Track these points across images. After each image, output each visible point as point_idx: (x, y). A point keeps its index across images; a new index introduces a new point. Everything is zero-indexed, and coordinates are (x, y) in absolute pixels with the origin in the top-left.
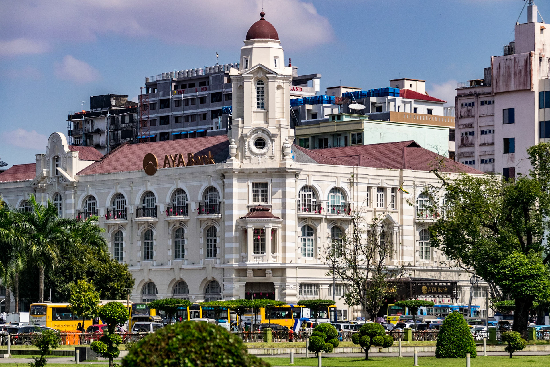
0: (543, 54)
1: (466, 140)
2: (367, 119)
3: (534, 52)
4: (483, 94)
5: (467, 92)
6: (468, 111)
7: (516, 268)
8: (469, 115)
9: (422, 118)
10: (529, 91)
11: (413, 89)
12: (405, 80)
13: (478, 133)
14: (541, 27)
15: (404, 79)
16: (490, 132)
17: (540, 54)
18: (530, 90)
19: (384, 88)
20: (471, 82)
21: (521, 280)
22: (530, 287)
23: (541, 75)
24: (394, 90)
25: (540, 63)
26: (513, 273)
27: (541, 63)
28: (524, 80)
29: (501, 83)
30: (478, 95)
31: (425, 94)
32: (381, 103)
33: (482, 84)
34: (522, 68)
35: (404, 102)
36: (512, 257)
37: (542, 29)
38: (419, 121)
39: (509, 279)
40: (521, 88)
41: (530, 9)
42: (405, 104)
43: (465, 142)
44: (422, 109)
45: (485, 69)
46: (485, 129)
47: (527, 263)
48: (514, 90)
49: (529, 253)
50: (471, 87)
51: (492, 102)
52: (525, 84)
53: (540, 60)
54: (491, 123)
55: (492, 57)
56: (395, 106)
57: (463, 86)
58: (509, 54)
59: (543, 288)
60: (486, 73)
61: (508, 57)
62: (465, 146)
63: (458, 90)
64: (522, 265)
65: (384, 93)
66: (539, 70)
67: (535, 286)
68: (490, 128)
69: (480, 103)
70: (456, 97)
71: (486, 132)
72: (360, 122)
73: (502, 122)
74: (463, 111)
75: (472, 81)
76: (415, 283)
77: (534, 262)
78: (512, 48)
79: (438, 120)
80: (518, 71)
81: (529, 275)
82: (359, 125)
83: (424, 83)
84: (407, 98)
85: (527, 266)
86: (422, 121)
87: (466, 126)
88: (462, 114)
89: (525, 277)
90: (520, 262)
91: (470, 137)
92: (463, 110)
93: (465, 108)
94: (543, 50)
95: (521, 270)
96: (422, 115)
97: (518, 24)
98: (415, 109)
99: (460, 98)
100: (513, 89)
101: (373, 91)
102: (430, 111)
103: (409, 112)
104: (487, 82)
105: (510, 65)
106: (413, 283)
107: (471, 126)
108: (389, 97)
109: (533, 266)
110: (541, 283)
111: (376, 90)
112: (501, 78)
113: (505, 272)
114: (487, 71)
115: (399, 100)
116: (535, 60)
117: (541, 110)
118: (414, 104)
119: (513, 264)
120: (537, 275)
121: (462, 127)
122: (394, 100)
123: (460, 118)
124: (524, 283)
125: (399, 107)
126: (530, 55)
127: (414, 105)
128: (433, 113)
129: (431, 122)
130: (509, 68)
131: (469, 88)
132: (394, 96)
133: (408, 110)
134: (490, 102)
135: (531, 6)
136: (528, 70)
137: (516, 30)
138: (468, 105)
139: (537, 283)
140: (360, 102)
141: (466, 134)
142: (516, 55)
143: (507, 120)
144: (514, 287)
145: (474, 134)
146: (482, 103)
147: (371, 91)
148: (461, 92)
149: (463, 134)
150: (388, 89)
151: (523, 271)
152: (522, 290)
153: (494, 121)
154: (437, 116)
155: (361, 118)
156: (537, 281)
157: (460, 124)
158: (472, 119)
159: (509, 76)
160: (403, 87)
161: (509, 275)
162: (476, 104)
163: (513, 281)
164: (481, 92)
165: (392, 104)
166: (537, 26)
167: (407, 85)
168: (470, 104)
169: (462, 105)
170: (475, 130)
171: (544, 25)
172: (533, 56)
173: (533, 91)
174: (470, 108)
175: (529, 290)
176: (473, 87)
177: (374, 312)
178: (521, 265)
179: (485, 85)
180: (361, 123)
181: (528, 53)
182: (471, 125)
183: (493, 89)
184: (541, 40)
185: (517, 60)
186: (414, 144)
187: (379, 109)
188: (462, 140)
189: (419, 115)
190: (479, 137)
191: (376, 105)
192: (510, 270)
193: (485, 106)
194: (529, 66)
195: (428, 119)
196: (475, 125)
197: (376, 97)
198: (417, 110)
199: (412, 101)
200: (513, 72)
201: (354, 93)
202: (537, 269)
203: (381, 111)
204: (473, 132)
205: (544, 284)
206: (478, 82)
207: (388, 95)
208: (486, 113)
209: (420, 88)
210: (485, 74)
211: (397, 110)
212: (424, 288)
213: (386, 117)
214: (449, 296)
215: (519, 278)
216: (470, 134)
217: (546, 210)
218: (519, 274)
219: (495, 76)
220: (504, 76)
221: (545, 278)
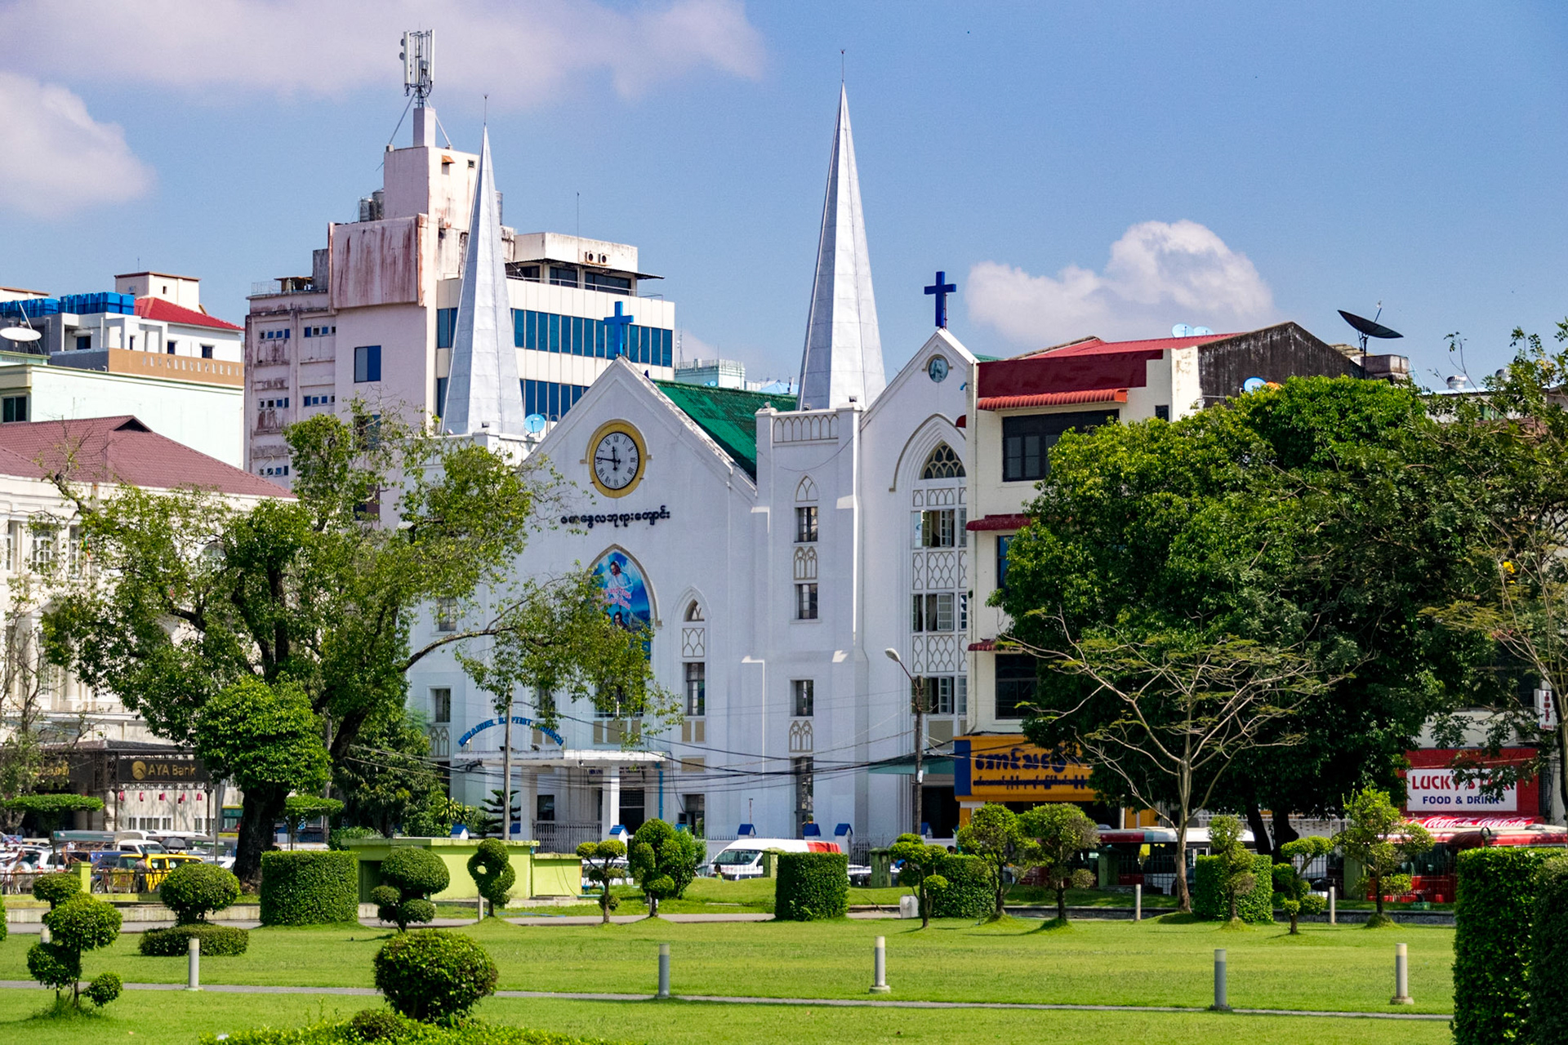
0: (447, 220)
1: (269, 419)
2: (45, 364)
3: (425, 216)
4: (310, 310)
5: (274, 305)
6: (276, 350)
7: (243, 718)
8: (278, 359)
9: (187, 366)
10: (414, 305)
11: (169, 298)
12: (151, 277)
13: (297, 401)
14: (444, 157)
15: (147, 274)
16: (324, 400)
17: (440, 221)
18: (415, 303)
19: (96, 292)
20: (284, 281)
21: (254, 747)
22: (275, 764)
23: (443, 271)
24: (121, 299)
25: (440, 242)
26: (235, 730)
27: (444, 241)
28: (403, 280)
29: (351, 288)
30: (298, 312)
31: (200, 312)
32: (89, 328)
33: (310, 286)
34: (399, 251)
35: (144, 327)
36: (237, 691)
37: (446, 164)
38: (179, 374)
39: (223, 744)
40: (397, 300)
41: (419, 115)
42: (147, 333)
43: (266, 422)
44: (189, 344)
45: (316, 252)
46: (313, 393)
47: (270, 706)
48: (380, 302)
49: (279, 682)
50: (284, 294)
51: (330, 330)
52: (404, 290)
53: (441, 235)
54: (326, 380)
55: (332, 224)
56: (122, 336)
57: (265, 291)
58: (372, 219)
59: (308, 767)
60: (318, 261)
61: (369, 225)
62: (268, 432)
63: (252, 299)
64: (258, 709)
65: (97, 305)
66: (438, 259)
67: (287, 762)
68: (327, 392)
69: (302, 332)
70: (247, 317)
71: (316, 400)
72: (22, 371)
73: (352, 377)
74: (264, 350)
75: (286, 279)
76: (116, 753)
77: (287, 702)
78: (379, 206)
79: (225, 371)
80: (389, 260)
81: (274, 733)
82: (19, 377)
83: (196, 285)
84: (152, 316)
85: (270, 712)
86: (187, 374)
87: (269, 386)
88: (262, 358)
89: (265, 739)
90: (254, 702)
91: (279, 411)
92: (263, 347)
93: (269, 344)
94: (448, 211)
95: (254, 721)
96: (187, 359)
97: (391, 149)
98: (171, 346)
99: (258, 319)
100: (377, 301)
101: (71, 300)
102: (207, 351)
103: (157, 351)
104: (319, 282)
105: (372, 245)
106: (110, 754)
107: (281, 384)
108: (109, 315)
109: (284, 713)
110: (302, 755)
111: (78, 296)
112: (352, 275)
113: (216, 727)
114: (320, 256)
115: (132, 322)
116: (428, 235)
117: (441, 351)
118: (169, 332)
119: (237, 706)
120: (294, 735)
121: (260, 386)
122: (120, 323)
123: (255, 366)
124: (262, 754)
125: (132, 338)
126: (418, 223)
127: (168, 336)
128: (215, 354)
129: (209, 377)
130: (369, 252)
131: (277, 296)
132: (121, 312)
133: (153, 348)
134: (325, 330)
135: (423, 110)
136: (413, 258)
137: (386, 164)
138: (275, 335)
139: (293, 755)
140: (36, 324)
141: (271, 404)
142: (385, 222)
143: (364, 374)
144: (237, 763)
145: (287, 405)
146: (307, 332)
147: (66, 300)
148: (260, 305)
149: (263, 404)
150: (105, 295)
151: (260, 724)
152: (254, 773)
153: (333, 374)
154: (225, 363)
155: (29, 363)
156: (294, 749)
157: (255, 380)
158: (284, 368)
159: (369, 271)
160: (146, 291)
161: (225, 736)
162: (292, 333)
163: (235, 750)
164: (305, 306)
165: (115, 331)
166: (435, 156)
167: (155, 288)
168: (279, 334)
169: (262, 335)
170: (290, 394)
171: (452, 154)
172: (425, 225)
173: (424, 308)
174: (279, 342)
175: (271, 771)
176: (287, 295)
177: (9, 822)
178: (255, 709)
179: (315, 291)
180: (25, 372)
181: (412, 218)
182: (282, 382)
183: (332, 299)
184: (443, 189)
185: (387, 234)
186: (133, 425)
187: (84, 342)
188: (261, 419)
189: (181, 358)
190: (299, 411)
191: (77, 333)
192: (229, 723)
193: (315, 340)
194: (413, 248)
195: (202, 369)
196: (290, 384)
197: (78, 313)
198: (177, 347)
199: (164, 325)
200: (378, 261)
201: (25, 302)
202: (295, 720)
203: (88, 346)
204: (287, 400)
205: (310, 757)
206: (299, 283)
207: (105, 310)
208: (316, 357)
209: (185, 296)
210: (315, 265)
211: (127, 346)
212: (138, 768)
213: (98, 363)
214: (202, 786)
215: (253, 741)
216: (279, 403)
217: (321, 576)
218: (248, 731)
219: (336, 268)
220: (358, 271)
221: (313, 742)
